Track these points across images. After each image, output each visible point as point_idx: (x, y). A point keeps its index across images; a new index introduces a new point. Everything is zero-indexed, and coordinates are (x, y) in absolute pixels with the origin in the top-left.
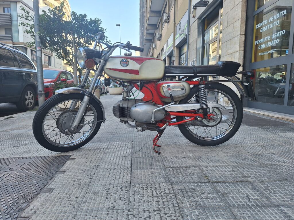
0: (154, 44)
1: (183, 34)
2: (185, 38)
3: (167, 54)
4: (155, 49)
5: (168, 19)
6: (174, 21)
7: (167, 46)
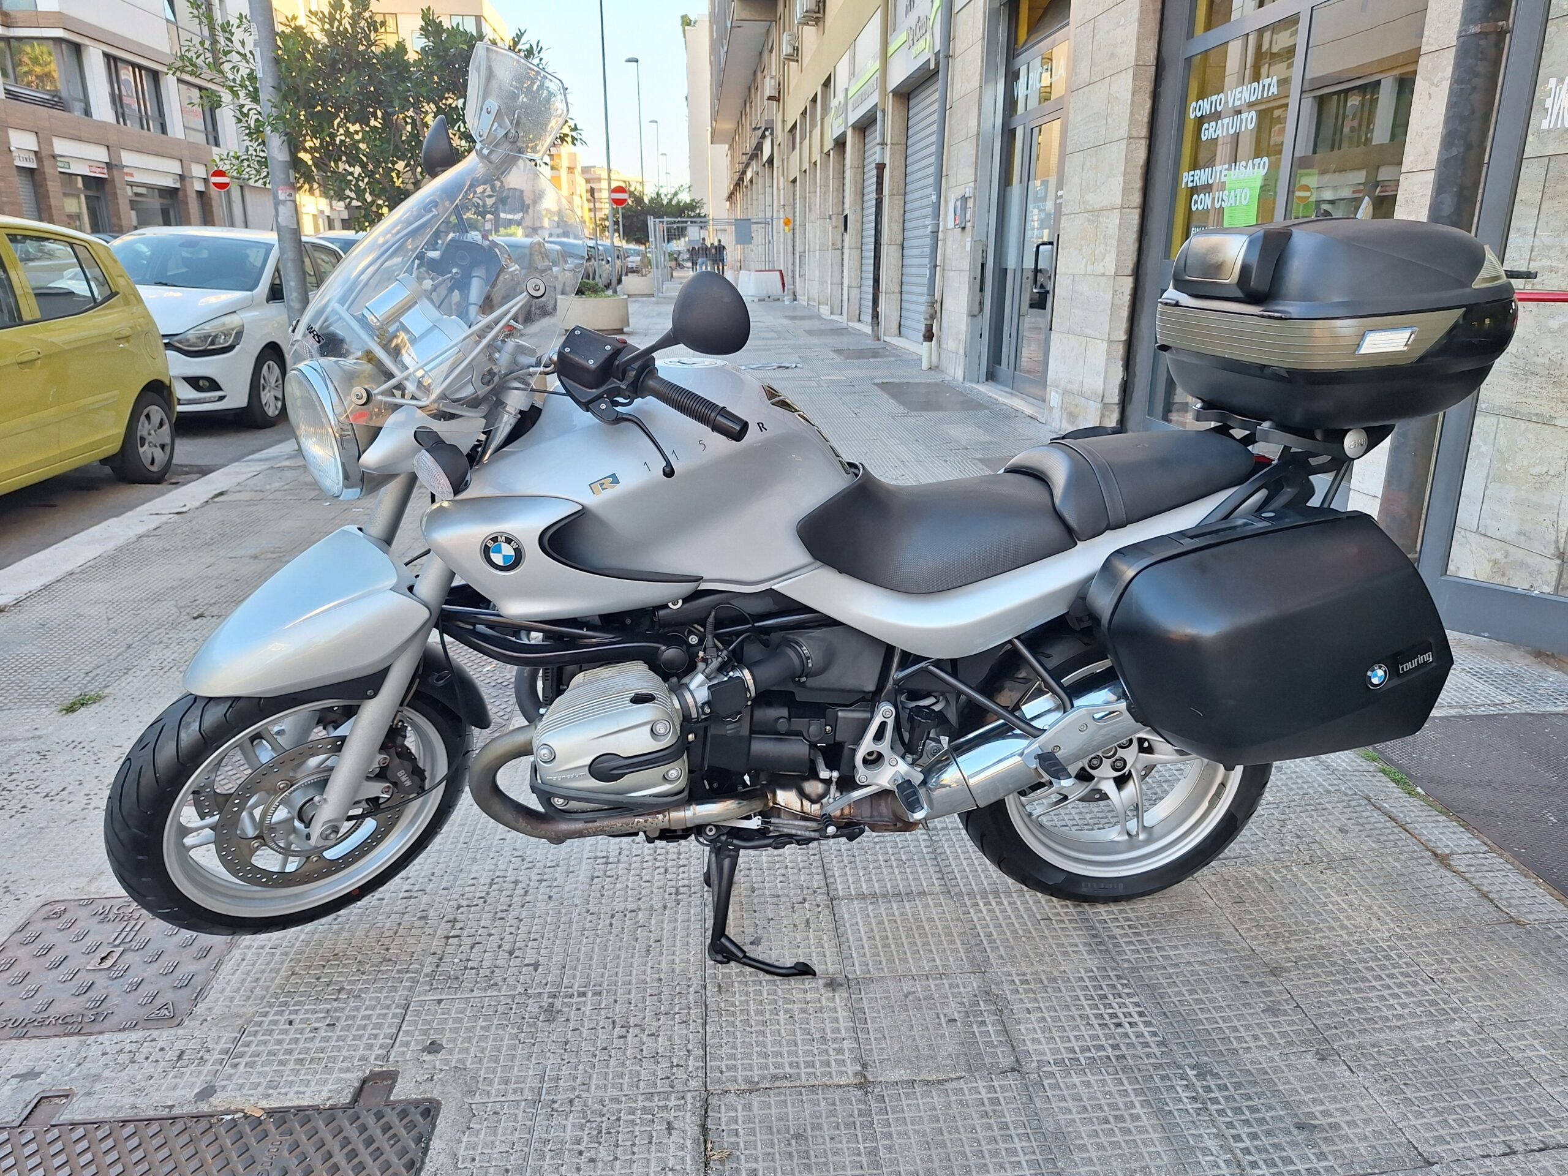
4: (793, 64)
7: (852, 74)
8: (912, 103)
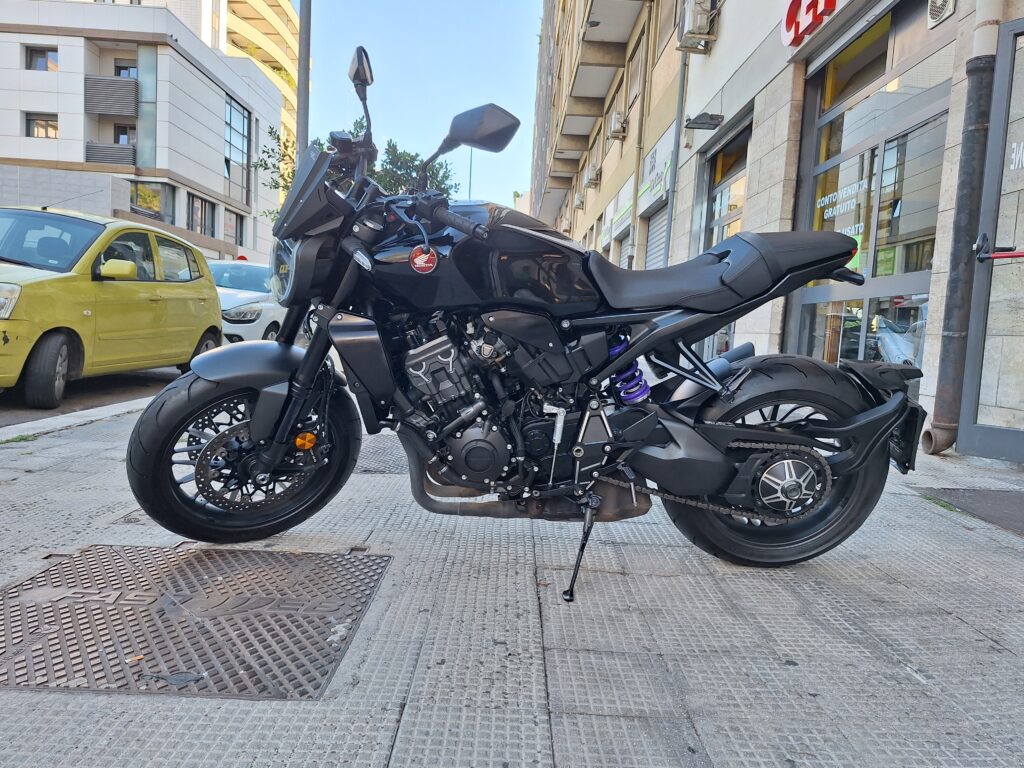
0: (576, 196)
1: (659, 186)
2: (664, 198)
3: (615, 234)
4: (580, 211)
5: (624, 131)
6: (640, 142)
7: (616, 211)
8: (651, 222)
